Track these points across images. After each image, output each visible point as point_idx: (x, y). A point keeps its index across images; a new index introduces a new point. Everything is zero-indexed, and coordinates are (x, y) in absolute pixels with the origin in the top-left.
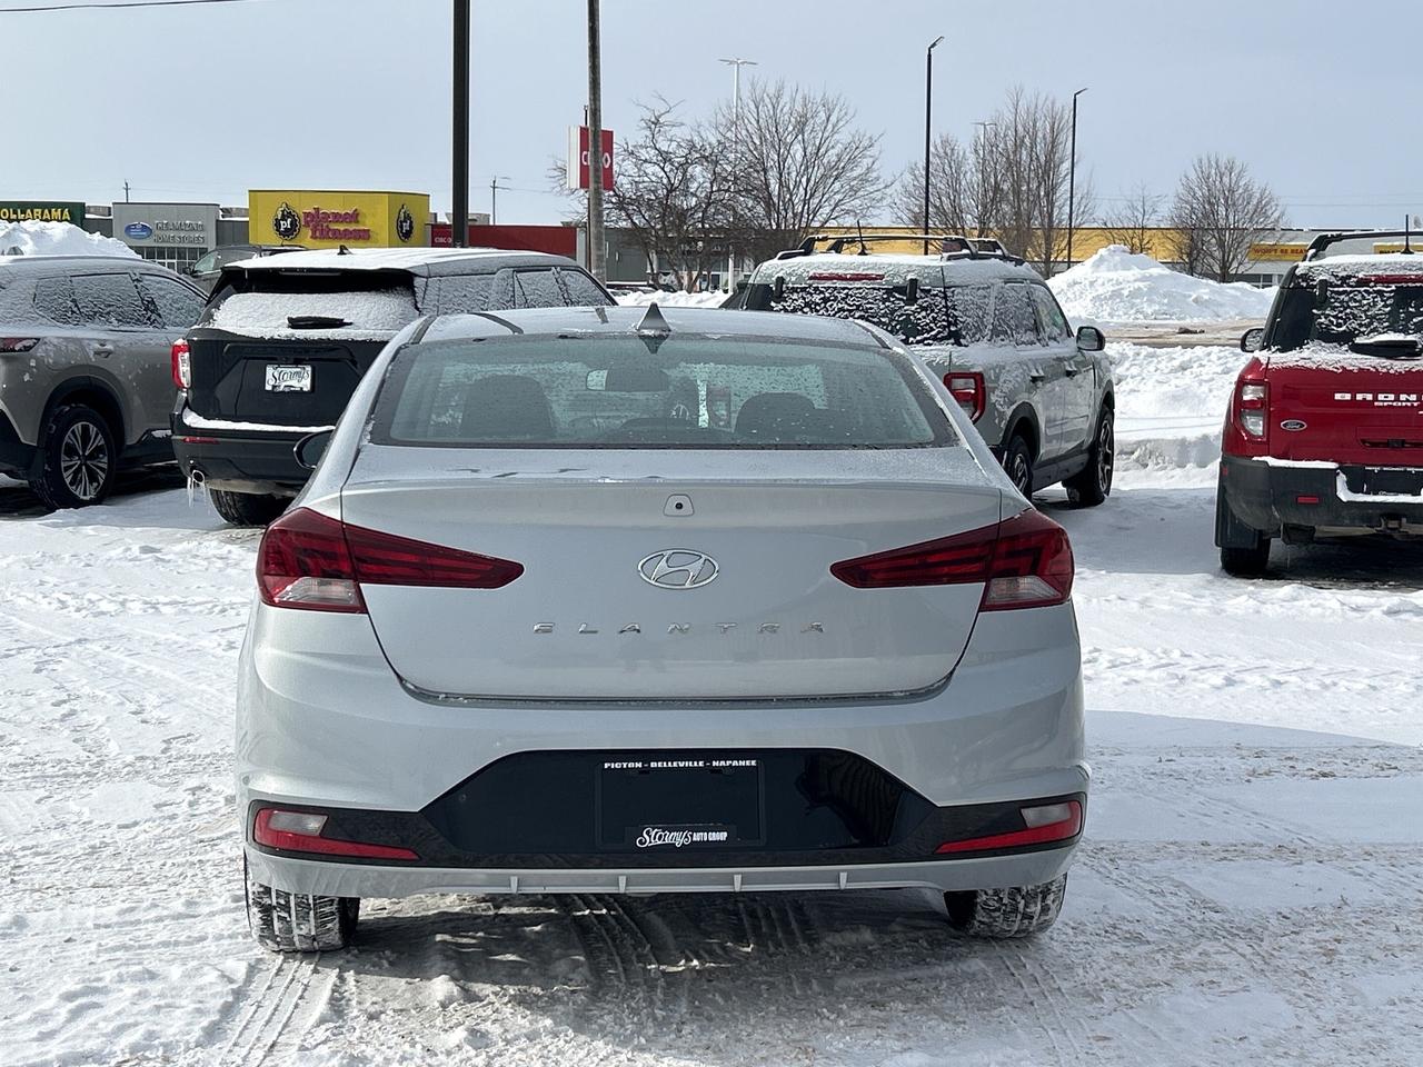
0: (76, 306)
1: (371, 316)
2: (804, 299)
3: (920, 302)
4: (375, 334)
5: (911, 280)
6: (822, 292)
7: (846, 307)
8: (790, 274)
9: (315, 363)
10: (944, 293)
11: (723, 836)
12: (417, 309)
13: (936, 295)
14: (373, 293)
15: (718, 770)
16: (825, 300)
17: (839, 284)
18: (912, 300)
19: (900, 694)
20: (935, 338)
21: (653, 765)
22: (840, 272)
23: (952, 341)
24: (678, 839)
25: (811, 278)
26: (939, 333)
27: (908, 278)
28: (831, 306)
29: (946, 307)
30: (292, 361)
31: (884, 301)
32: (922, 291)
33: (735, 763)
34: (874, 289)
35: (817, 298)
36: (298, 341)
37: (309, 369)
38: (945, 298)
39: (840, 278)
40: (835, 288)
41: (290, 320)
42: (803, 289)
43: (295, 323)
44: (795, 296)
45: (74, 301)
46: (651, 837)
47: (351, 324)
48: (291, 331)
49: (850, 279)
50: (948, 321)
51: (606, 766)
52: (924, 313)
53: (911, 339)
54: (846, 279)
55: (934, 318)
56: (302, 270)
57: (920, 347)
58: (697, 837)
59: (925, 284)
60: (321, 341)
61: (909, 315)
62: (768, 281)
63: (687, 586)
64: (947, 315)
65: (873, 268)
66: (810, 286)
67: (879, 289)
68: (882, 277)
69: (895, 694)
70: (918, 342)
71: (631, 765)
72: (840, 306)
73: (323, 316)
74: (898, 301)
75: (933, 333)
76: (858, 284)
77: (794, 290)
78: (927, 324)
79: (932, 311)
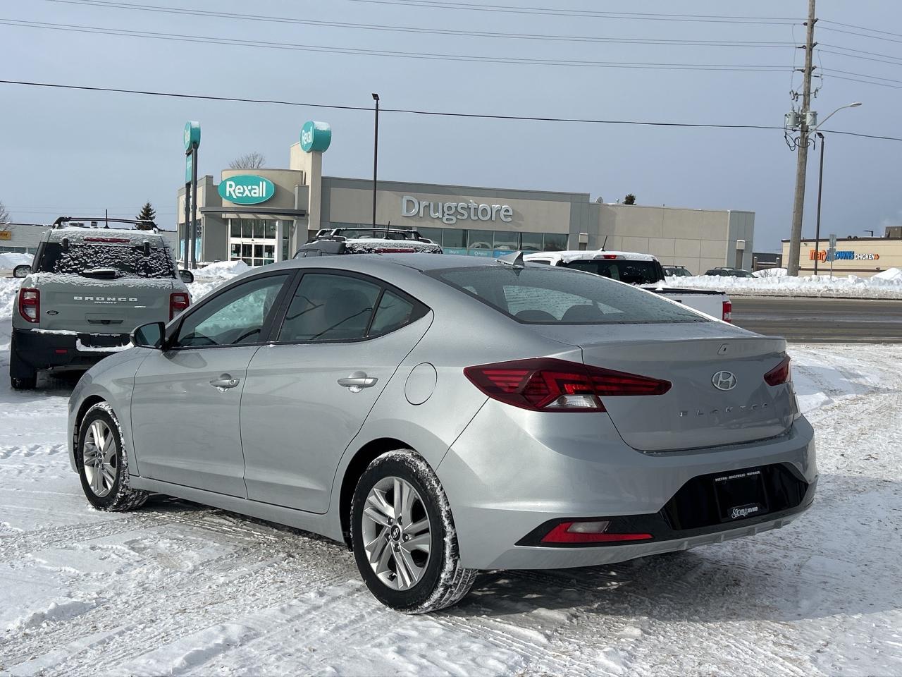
2: (82, 251)
3: (152, 255)
5: (146, 243)
6: (94, 248)
7: (109, 257)
8: (72, 238)
10: (164, 250)
13: (160, 252)
16: (96, 253)
17: (104, 244)
18: (147, 254)
20: (162, 274)
22: (103, 237)
23: (172, 276)
25: (85, 240)
26: (164, 272)
27: (144, 242)
28: (100, 256)
29: (166, 258)
31: (131, 254)
32: (153, 249)
34: (125, 247)
35: (90, 251)
38: (165, 253)
39: (104, 241)
40: (101, 246)
42: (81, 246)
44: (77, 250)
49: (110, 241)
50: (168, 266)
52: (155, 261)
53: (149, 275)
54: (107, 241)
55: (161, 264)
57: (154, 279)
59: (154, 245)
61: (146, 262)
62: (57, 241)
64: (167, 262)
65: (122, 236)
66: (85, 245)
67: (127, 247)
68: (128, 241)
70: (153, 277)
72: (106, 256)
74: (139, 254)
75: (161, 272)
76: (115, 244)
77: (76, 246)
78: (157, 267)
79: (159, 260)
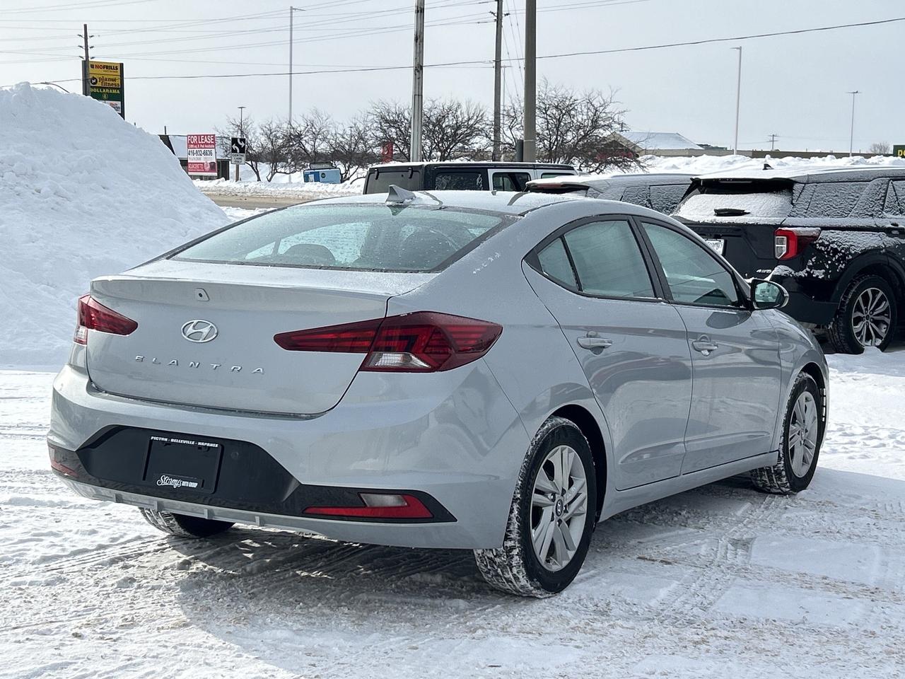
0: (650, 203)
1: (762, 209)
4: (760, 220)
9: (727, 238)
11: (194, 485)
12: (792, 204)
14: (768, 194)
15: (200, 447)
19: (304, 416)
21: (172, 440)
24: (175, 483)
30: (713, 236)
33: (208, 445)
36: (717, 224)
37: (723, 241)
41: (716, 211)
43: (719, 213)
45: (649, 200)
46: (164, 481)
47: (749, 213)
48: (715, 217)
51: (152, 438)
56: (729, 179)
58: (184, 484)
60: (729, 224)
63: (200, 341)
69: (302, 415)
71: (163, 439)
73: (735, 208)
